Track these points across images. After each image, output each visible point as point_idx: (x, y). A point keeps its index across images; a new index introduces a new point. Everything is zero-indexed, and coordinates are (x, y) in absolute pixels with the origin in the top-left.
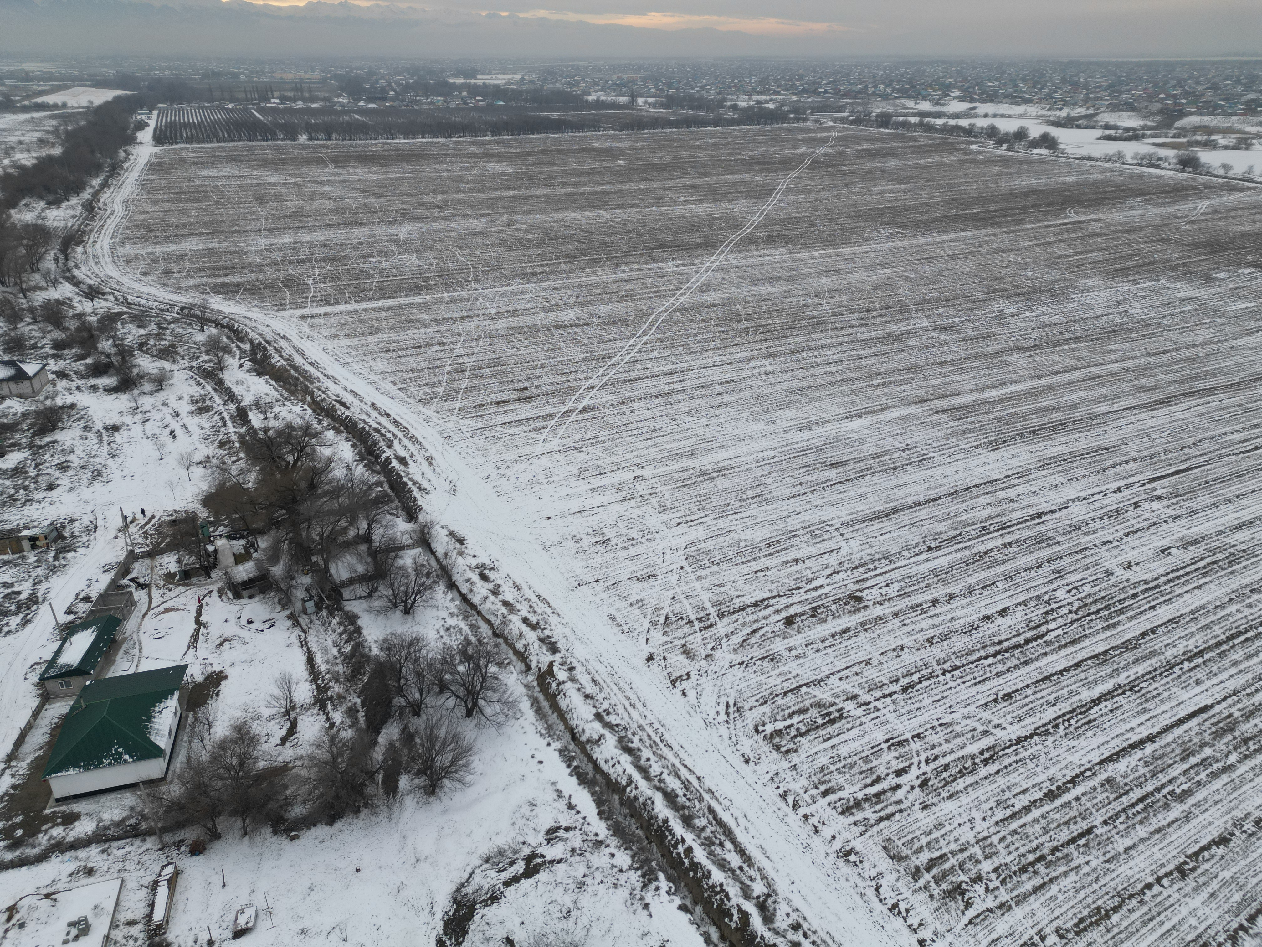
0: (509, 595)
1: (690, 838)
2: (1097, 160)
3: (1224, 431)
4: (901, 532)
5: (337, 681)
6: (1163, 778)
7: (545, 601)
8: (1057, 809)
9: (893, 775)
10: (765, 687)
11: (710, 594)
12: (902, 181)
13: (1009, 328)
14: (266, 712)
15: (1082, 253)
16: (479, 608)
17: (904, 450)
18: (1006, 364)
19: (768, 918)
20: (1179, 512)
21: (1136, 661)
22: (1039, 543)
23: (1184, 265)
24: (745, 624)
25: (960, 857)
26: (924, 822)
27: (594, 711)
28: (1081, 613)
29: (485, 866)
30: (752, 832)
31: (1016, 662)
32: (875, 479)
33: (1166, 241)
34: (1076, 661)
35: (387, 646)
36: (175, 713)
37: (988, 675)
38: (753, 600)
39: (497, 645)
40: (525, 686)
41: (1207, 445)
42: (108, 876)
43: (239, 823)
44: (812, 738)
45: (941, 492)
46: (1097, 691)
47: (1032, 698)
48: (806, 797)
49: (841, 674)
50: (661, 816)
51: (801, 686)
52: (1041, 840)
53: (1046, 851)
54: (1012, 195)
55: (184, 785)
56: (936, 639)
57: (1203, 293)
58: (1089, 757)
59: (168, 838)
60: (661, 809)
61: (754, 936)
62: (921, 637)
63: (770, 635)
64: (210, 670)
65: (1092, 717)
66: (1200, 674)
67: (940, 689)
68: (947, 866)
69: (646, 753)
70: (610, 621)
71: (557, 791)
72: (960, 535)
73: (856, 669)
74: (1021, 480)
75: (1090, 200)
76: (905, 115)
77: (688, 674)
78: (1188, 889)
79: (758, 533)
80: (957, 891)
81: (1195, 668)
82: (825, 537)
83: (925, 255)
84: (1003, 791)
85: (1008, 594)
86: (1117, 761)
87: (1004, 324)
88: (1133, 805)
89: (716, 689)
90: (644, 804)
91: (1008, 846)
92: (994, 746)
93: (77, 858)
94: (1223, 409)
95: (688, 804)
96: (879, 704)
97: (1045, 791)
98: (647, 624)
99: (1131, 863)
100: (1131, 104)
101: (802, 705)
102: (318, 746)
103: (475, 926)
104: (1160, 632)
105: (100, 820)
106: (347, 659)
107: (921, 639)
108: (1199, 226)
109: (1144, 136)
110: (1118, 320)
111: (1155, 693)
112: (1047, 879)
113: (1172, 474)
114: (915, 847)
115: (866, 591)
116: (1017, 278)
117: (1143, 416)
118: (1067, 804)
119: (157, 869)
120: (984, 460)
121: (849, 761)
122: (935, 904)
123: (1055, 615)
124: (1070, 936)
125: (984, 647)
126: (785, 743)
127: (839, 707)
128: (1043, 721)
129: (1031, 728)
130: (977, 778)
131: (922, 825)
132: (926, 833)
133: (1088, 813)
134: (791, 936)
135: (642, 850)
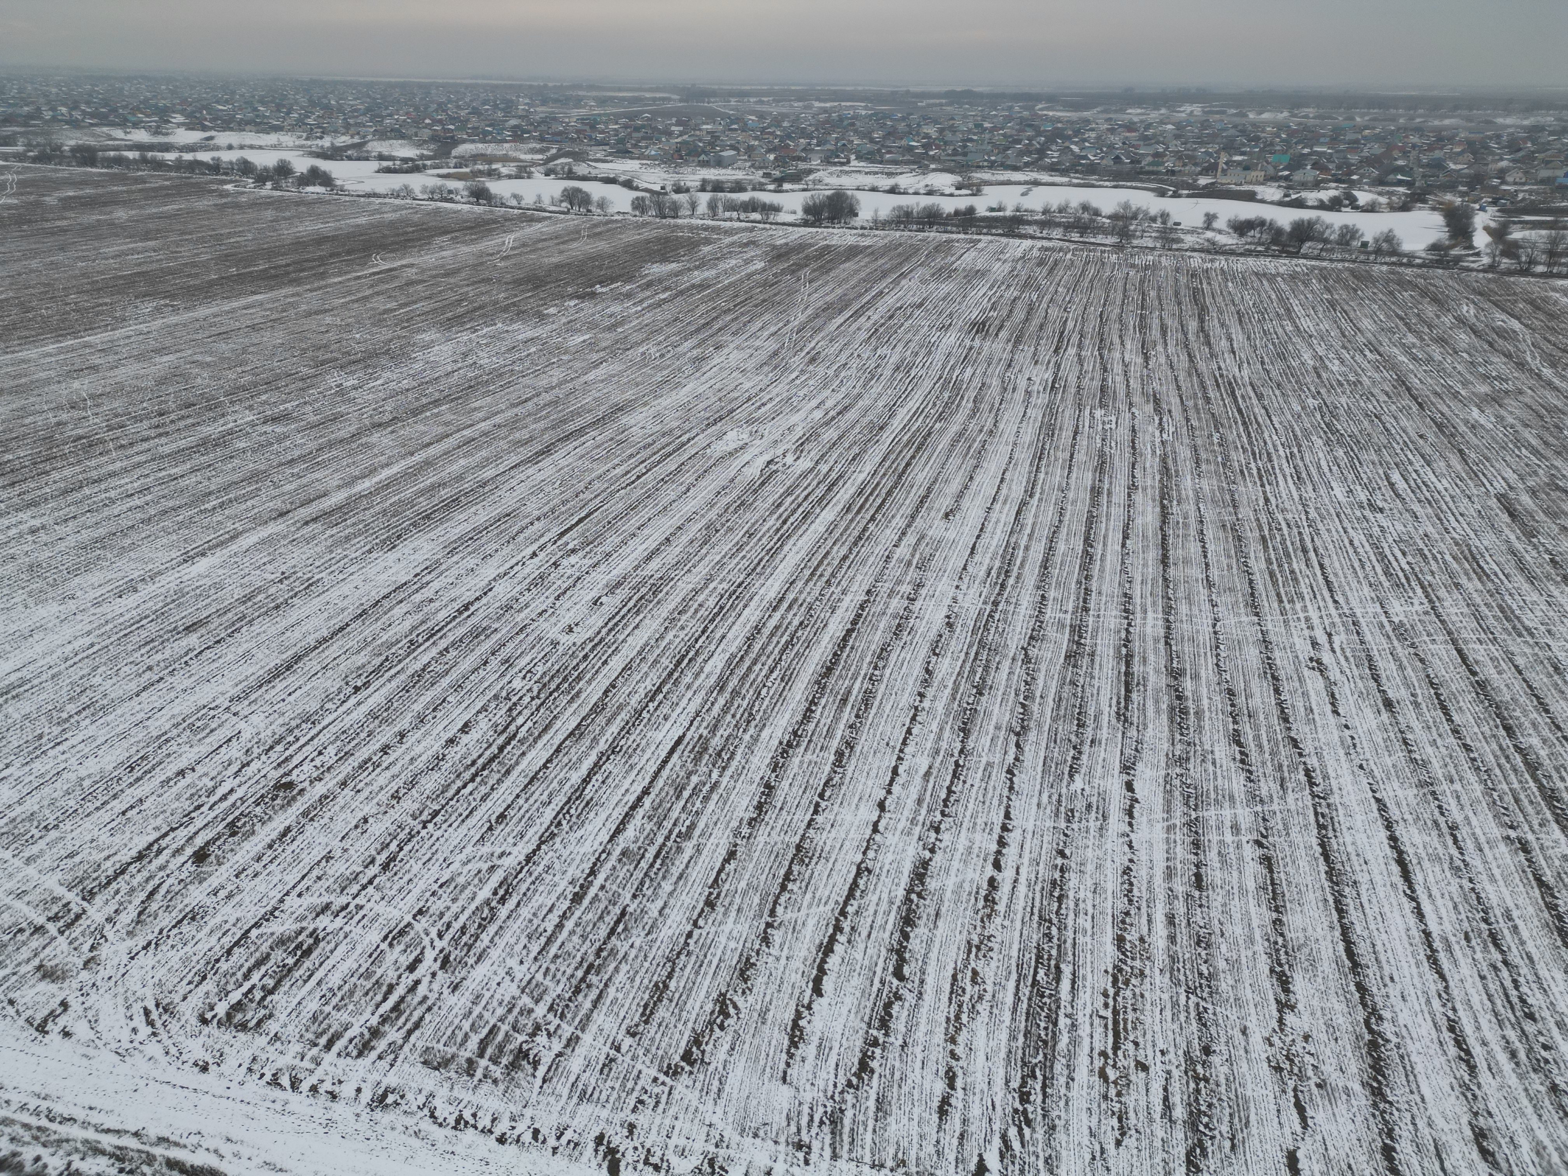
2: (385, 196)
3: (606, 468)
4: (314, 683)
6: (668, 824)
8: (588, 909)
9: (406, 974)
10: (195, 959)
11: (58, 875)
12: (146, 236)
13: (356, 404)
15: (406, 305)
17: (281, 581)
18: (368, 446)
20: (595, 560)
21: (609, 722)
22: (477, 637)
23: (514, 304)
24: (132, 890)
25: (511, 1018)
26: (460, 1004)
28: (542, 696)
31: (497, 776)
32: (256, 628)
33: (487, 281)
34: (554, 747)
37: (473, 804)
38: (134, 853)
41: (597, 486)
44: (286, 988)
45: (346, 617)
46: (584, 770)
47: (526, 806)
48: (307, 1064)
49: (298, 890)
51: (248, 931)
52: (583, 950)
53: (591, 958)
54: (299, 244)
56: (403, 791)
57: (541, 331)
58: (599, 839)
62: (383, 797)
63: (177, 888)
65: (588, 798)
66: (665, 710)
67: (426, 846)
68: (500, 1037)
69: (29, 1153)
72: (387, 659)
73: (316, 872)
74: (433, 574)
75: (393, 243)
76: (117, 149)
77: (64, 1005)
78: (720, 917)
79: (108, 758)
80: (522, 1054)
81: (658, 706)
82: (213, 726)
83: (215, 330)
84: (530, 921)
85: (464, 705)
86: (624, 829)
87: (349, 400)
88: (652, 866)
89: (120, 1000)
91: (554, 976)
92: (505, 879)
94: (598, 446)
96: (360, 900)
97: (570, 897)
99: (669, 922)
100: (398, 131)
101: (258, 954)
104: (619, 684)
107: (384, 799)
108: (513, 261)
109: (425, 167)
110: (470, 375)
111: (634, 746)
112: (601, 986)
113: (577, 524)
114: (459, 1040)
115: (295, 772)
116: (344, 343)
117: (530, 471)
118: (596, 898)
120: (383, 564)
121: (346, 988)
122: (502, 1087)
123: (519, 708)
124: (641, 1028)
125: (458, 776)
126: (252, 1015)
127: (311, 929)
128: (545, 826)
129: (535, 841)
130: (499, 923)
131: (459, 1010)
132: (466, 1016)
133: (617, 895)
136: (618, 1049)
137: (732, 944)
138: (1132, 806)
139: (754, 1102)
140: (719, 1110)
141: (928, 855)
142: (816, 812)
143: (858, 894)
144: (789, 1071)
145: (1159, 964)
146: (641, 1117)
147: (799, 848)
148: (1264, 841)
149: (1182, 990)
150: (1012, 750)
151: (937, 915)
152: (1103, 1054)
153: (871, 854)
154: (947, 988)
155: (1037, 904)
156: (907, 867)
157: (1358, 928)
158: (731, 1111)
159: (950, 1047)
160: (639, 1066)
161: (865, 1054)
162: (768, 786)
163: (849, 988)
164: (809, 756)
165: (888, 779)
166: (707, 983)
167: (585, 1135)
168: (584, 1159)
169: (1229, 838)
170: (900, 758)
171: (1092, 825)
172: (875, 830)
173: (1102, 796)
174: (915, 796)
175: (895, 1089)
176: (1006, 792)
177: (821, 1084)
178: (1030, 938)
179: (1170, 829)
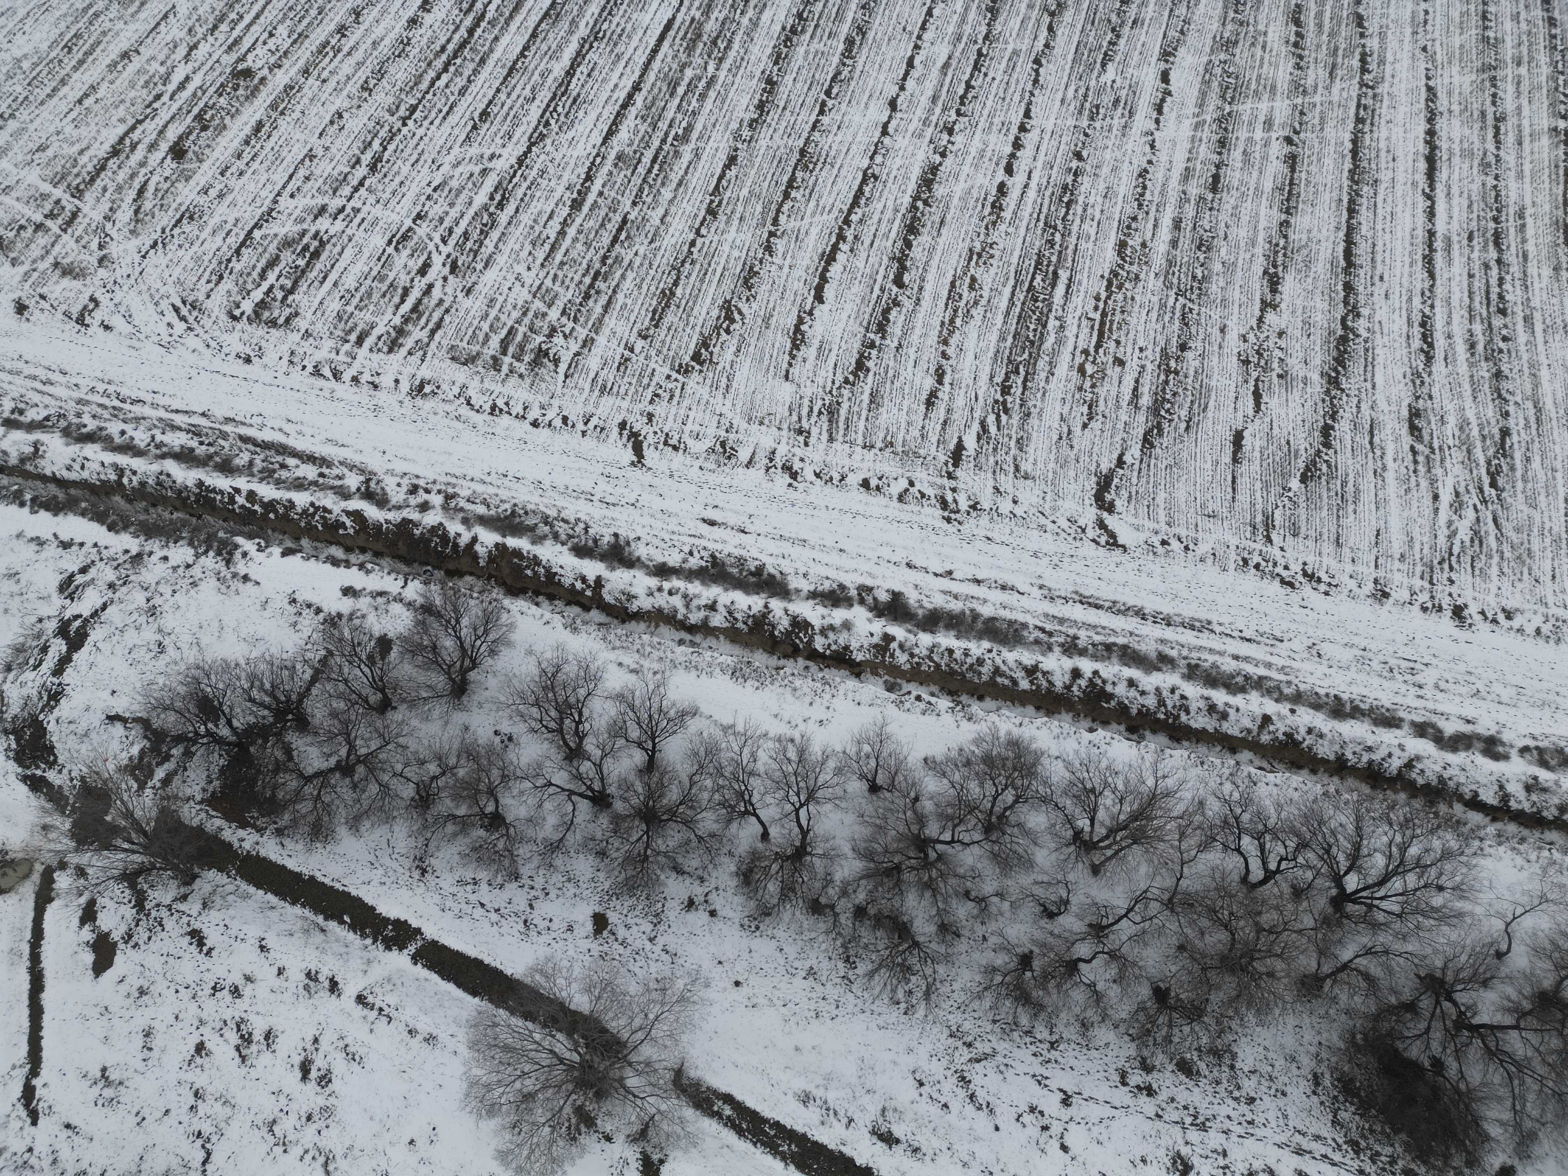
1: (242, 483)
6: (663, 125)
8: (588, 217)
9: (418, 278)
10: (206, 258)
11: (36, 171)
19: (382, 501)
24: (119, 189)
25: (527, 321)
26: (475, 307)
29: (11, 676)
30: (308, 431)
31: (472, 66)
34: (530, 31)
37: (452, 98)
38: (107, 147)
44: (304, 288)
46: (566, 58)
47: (509, 102)
48: (342, 357)
49: (289, 190)
50: (190, 483)
51: (250, 232)
52: (588, 258)
53: (597, 265)
56: (372, 82)
58: (592, 141)
60: (185, 476)
61: (378, 527)
62: (353, 88)
63: (166, 186)
65: (574, 93)
67: (411, 146)
68: (519, 338)
69: (114, 428)
71: (31, 540)
73: (302, 173)
77: (93, 299)
78: (722, 226)
80: (541, 354)
84: (532, 227)
86: (617, 131)
88: (649, 171)
89: (146, 297)
90: (159, 483)
91: (563, 283)
92: (500, 183)
95: (212, 450)
96: (355, 203)
97: (569, 203)
99: (671, 230)
101: (267, 255)
103: (55, 733)
107: (354, 90)
111: (619, 31)
112: (610, 292)
114: (481, 338)
115: (250, 57)
118: (595, 206)
121: (363, 289)
122: (528, 381)
124: (651, 332)
125: (429, 64)
126: (279, 313)
127: (313, 231)
128: (532, 125)
129: (524, 143)
130: (501, 229)
131: (476, 312)
132: (484, 318)
133: (616, 203)
134: (414, 501)
135: (195, 530)
136: (632, 350)
137: (736, 253)
138: (1163, 100)
139: (760, 396)
140: (728, 403)
141: (938, 159)
142: (822, 112)
143: (863, 201)
144: (791, 370)
145: (1155, 268)
146: (658, 408)
147: (803, 152)
148: (1295, 138)
149: (1172, 294)
150: (1044, 33)
151: (942, 222)
152: (1086, 352)
153: (878, 159)
154: (945, 294)
155: (1045, 210)
156: (915, 173)
157: (1364, 229)
158: (739, 403)
159: (942, 348)
160: (652, 365)
161: (862, 355)
162: (770, 82)
163: (849, 295)
164: (815, 46)
165: (902, 72)
166: (712, 290)
167: (609, 422)
168: (611, 440)
169: (1259, 134)
170: (917, 47)
171: (1117, 122)
172: (885, 132)
173: (1133, 89)
174: (930, 93)
175: (888, 386)
176: (1029, 87)
177: (820, 381)
178: (1032, 244)
179: (1198, 126)
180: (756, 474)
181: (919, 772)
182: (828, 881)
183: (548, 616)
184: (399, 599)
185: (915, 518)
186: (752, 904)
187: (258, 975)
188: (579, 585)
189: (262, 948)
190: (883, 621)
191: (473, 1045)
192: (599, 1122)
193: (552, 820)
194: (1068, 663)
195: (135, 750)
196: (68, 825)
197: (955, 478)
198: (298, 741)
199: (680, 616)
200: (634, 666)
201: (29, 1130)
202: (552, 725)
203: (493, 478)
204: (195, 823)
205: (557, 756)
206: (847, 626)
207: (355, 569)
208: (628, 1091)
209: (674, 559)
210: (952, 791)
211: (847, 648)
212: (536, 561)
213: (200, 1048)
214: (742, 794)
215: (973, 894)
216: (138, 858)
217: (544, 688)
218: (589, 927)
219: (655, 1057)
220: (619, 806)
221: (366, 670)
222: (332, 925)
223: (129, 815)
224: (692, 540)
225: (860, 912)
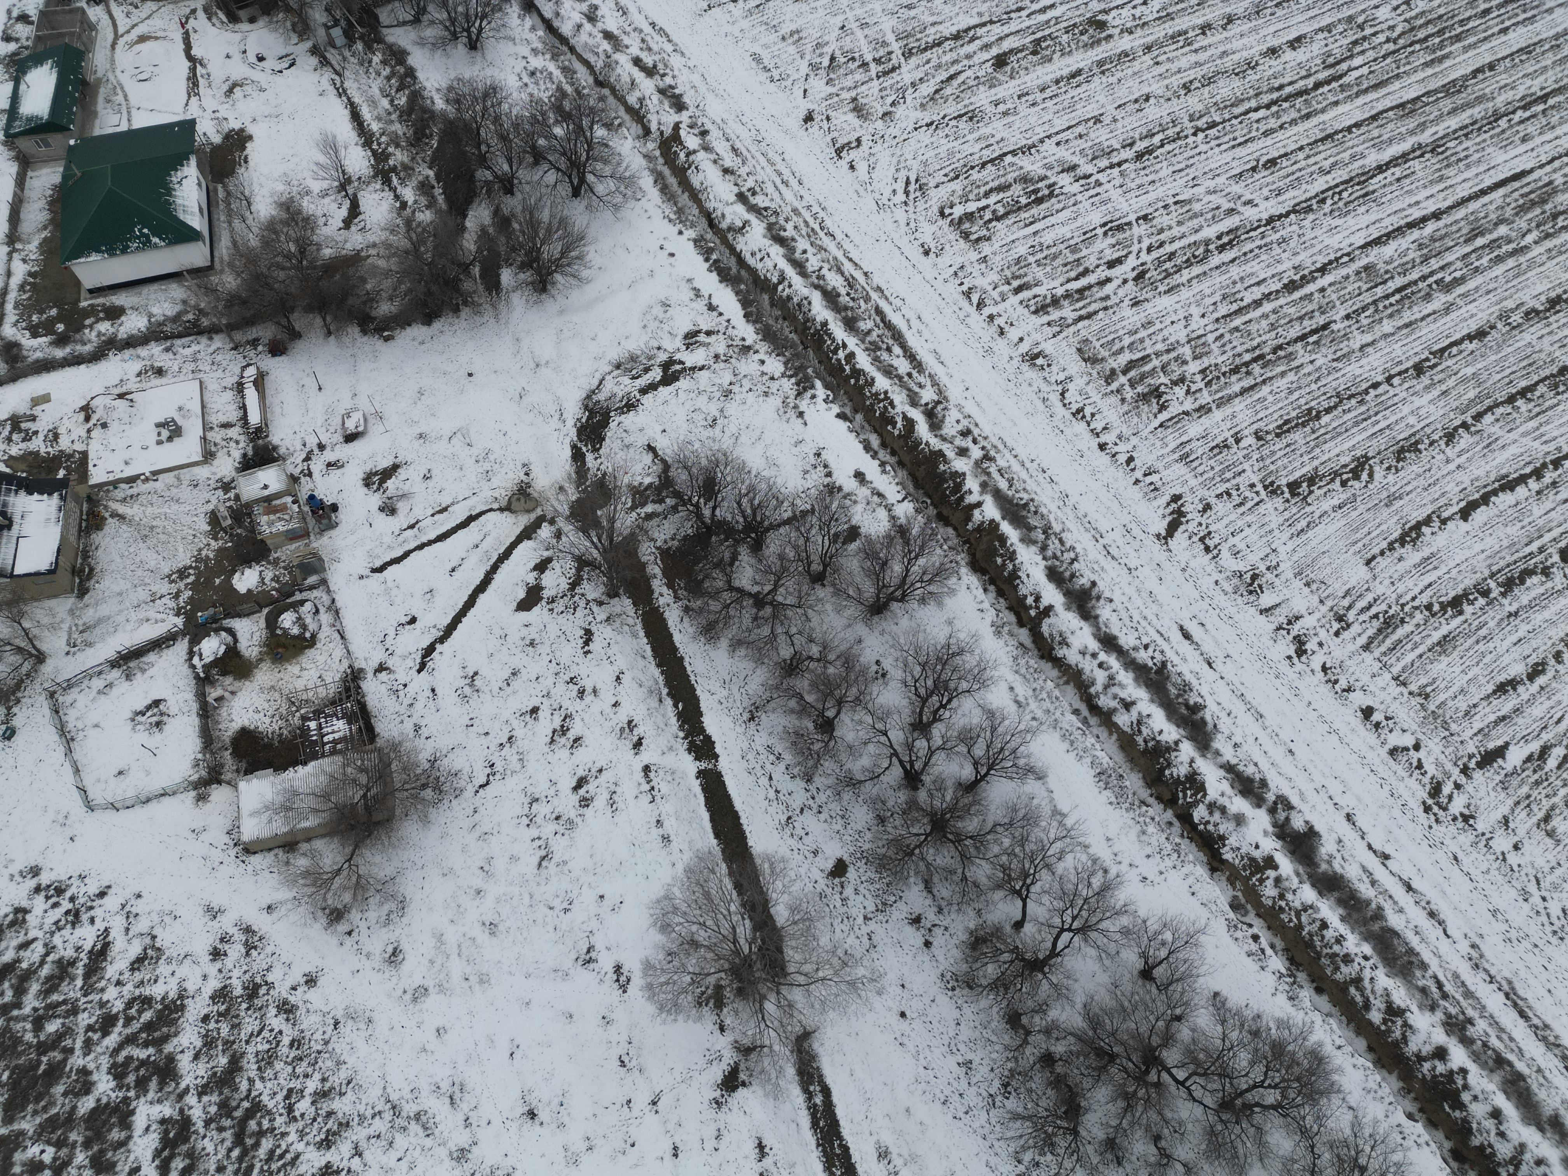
0: (612, 22)
1: (852, 343)
5: (397, 146)
6: (1435, 264)
7: (662, 31)
8: (1294, 303)
9: (1104, 267)
10: (958, 156)
11: (894, 21)
14: (316, 186)
16: (572, 41)
19: (935, 424)
21: (1453, 111)
24: (939, 67)
25: (1165, 358)
26: (1131, 320)
27: (736, 190)
28: (1401, 42)
29: (616, 373)
30: (926, 334)
31: (1294, 115)
34: (1373, 112)
35: (454, 96)
36: (199, 184)
37: (1254, 134)
38: (954, 30)
39: (602, 99)
40: (645, 156)
42: (182, 377)
43: (318, 321)
44: (1010, 222)
46: (1387, 155)
47: (1303, 163)
48: (995, 294)
49: (1059, 138)
50: (819, 319)
51: (1005, 154)
52: (1264, 338)
53: (1267, 350)
55: (238, 275)
56: (1197, 84)
58: (1352, 239)
59: (238, 336)
60: (820, 311)
61: (917, 443)
62: (1176, 81)
63: (971, 83)
64: (225, 128)
65: (1371, 188)
66: (1531, 128)
67: (1186, 155)
68: (1147, 368)
69: (802, 244)
70: (754, 64)
71: (695, 289)
73: (1081, 129)
77: (858, 141)
78: (1419, 387)
80: (1156, 393)
81: (1528, 119)
84: (1234, 283)
85: (1311, 13)
86: (1385, 243)
88: (1387, 297)
89: (895, 160)
90: (800, 305)
91: (1223, 346)
92: (1237, 229)
93: (138, 357)
95: (851, 304)
96: (1102, 177)
97: (1285, 281)
98: (804, 69)
99: (1364, 361)
101: (1003, 180)
102: (392, 231)
103: (612, 432)
104: (1500, 68)
105: (150, 315)
106: (405, 114)
107: (1175, 84)
111: (1462, 155)
112: (1259, 380)
114: (1115, 348)
115: (1114, 13)
118: (1309, 297)
119: (238, 371)
121: (1053, 250)
122: (1126, 408)
123: (1366, 45)
124: (1269, 437)
125: (1257, 95)
126: (976, 230)
127: (1051, 181)
128: (1308, 195)
129: (1289, 204)
130: (1205, 267)
131: (1128, 324)
132: (1132, 333)
133: (1331, 305)
134: (959, 442)
135: (796, 356)
136: (1238, 441)
137: (1412, 420)
139: (1327, 560)
140: (1290, 545)
144: (1379, 559)
146: (1220, 505)
158: (1301, 553)
159: (1562, 648)
160: (1246, 466)
161: (1465, 594)
163: (1500, 532)
166: (1359, 438)
167: (1167, 487)
168: (1156, 503)
175: (1470, 641)
177: (1401, 588)
180: (1266, 625)
181: (1201, 1000)
182: (1041, 1009)
183: (986, 605)
184: (889, 508)
185: (1393, 780)
186: (965, 967)
187: (602, 694)
188: (1030, 601)
189: (618, 678)
190: (1278, 844)
191: (689, 871)
192: (725, 1010)
193: (865, 761)
194: (1440, 1037)
195: (647, 481)
196: (574, 498)
197: (1469, 777)
198: (745, 556)
199: (1092, 690)
200: (1021, 699)
201: (414, 672)
202: (922, 691)
203: (1033, 467)
204: (644, 559)
205: (907, 717)
206: (1239, 820)
207: (877, 462)
208: (762, 1009)
209: (1127, 640)
210: (1218, 1042)
211: (1223, 838)
212: (1012, 556)
213: (535, 710)
214: (1027, 875)
215: (1163, 1143)
216: (595, 553)
217: (938, 659)
218: (830, 865)
219: (799, 1006)
220: (922, 795)
221: (827, 542)
222: (669, 702)
223: (612, 520)
224: (1157, 637)
225: (1047, 1060)
